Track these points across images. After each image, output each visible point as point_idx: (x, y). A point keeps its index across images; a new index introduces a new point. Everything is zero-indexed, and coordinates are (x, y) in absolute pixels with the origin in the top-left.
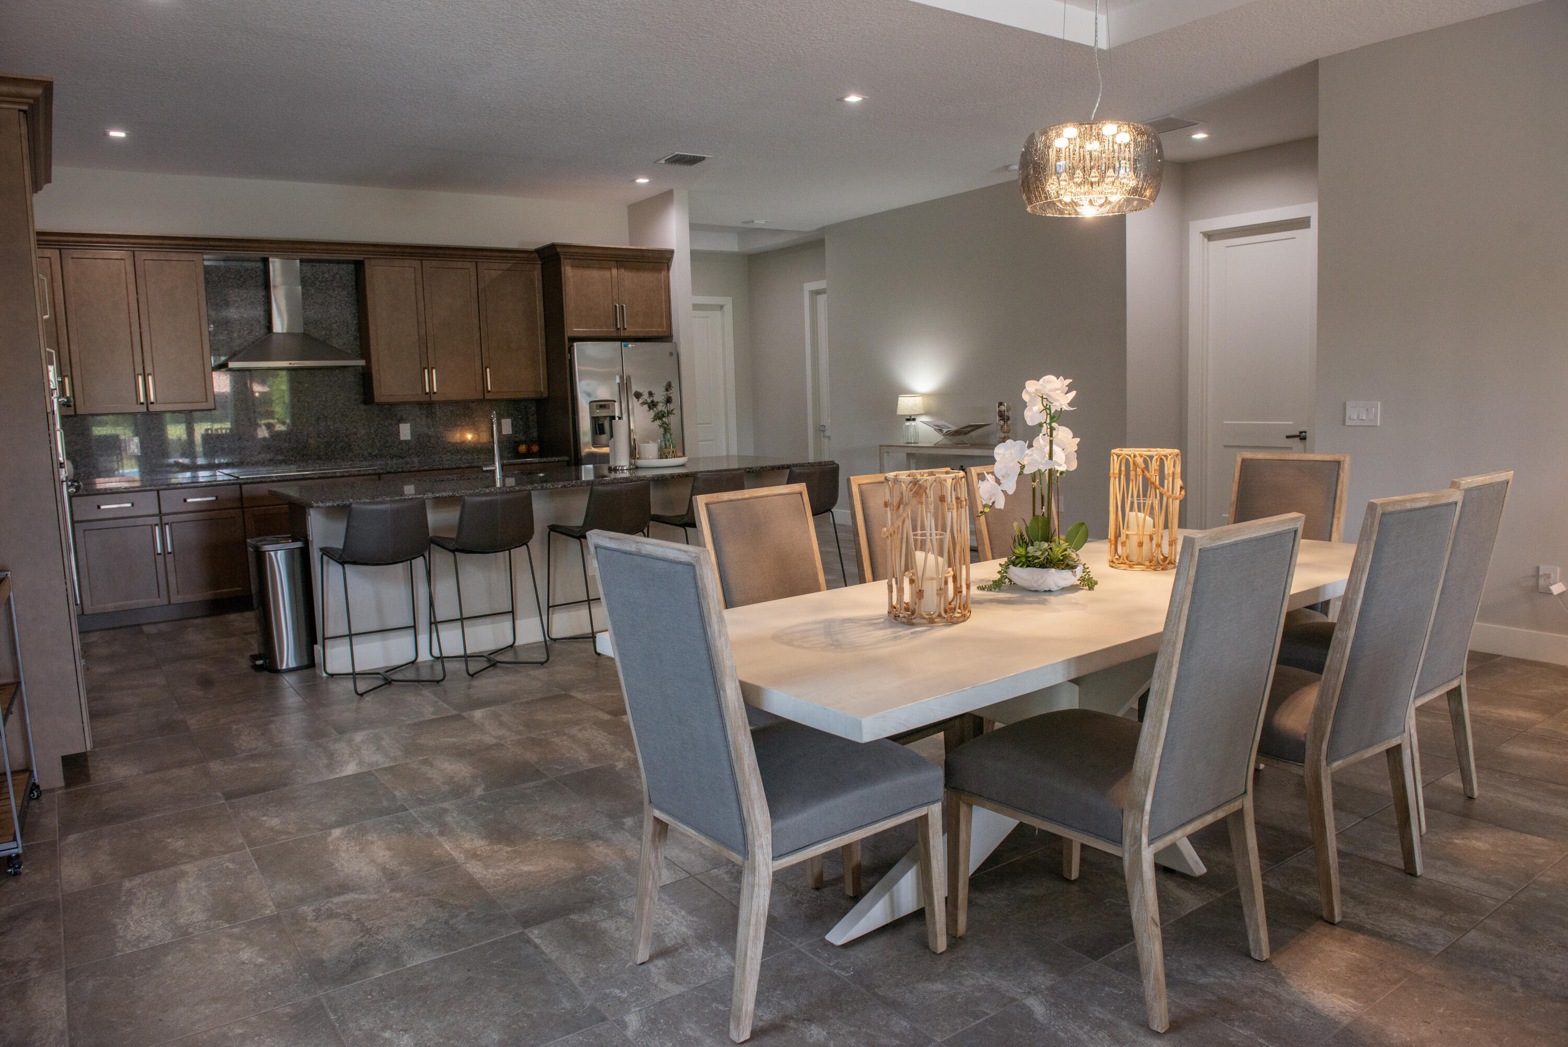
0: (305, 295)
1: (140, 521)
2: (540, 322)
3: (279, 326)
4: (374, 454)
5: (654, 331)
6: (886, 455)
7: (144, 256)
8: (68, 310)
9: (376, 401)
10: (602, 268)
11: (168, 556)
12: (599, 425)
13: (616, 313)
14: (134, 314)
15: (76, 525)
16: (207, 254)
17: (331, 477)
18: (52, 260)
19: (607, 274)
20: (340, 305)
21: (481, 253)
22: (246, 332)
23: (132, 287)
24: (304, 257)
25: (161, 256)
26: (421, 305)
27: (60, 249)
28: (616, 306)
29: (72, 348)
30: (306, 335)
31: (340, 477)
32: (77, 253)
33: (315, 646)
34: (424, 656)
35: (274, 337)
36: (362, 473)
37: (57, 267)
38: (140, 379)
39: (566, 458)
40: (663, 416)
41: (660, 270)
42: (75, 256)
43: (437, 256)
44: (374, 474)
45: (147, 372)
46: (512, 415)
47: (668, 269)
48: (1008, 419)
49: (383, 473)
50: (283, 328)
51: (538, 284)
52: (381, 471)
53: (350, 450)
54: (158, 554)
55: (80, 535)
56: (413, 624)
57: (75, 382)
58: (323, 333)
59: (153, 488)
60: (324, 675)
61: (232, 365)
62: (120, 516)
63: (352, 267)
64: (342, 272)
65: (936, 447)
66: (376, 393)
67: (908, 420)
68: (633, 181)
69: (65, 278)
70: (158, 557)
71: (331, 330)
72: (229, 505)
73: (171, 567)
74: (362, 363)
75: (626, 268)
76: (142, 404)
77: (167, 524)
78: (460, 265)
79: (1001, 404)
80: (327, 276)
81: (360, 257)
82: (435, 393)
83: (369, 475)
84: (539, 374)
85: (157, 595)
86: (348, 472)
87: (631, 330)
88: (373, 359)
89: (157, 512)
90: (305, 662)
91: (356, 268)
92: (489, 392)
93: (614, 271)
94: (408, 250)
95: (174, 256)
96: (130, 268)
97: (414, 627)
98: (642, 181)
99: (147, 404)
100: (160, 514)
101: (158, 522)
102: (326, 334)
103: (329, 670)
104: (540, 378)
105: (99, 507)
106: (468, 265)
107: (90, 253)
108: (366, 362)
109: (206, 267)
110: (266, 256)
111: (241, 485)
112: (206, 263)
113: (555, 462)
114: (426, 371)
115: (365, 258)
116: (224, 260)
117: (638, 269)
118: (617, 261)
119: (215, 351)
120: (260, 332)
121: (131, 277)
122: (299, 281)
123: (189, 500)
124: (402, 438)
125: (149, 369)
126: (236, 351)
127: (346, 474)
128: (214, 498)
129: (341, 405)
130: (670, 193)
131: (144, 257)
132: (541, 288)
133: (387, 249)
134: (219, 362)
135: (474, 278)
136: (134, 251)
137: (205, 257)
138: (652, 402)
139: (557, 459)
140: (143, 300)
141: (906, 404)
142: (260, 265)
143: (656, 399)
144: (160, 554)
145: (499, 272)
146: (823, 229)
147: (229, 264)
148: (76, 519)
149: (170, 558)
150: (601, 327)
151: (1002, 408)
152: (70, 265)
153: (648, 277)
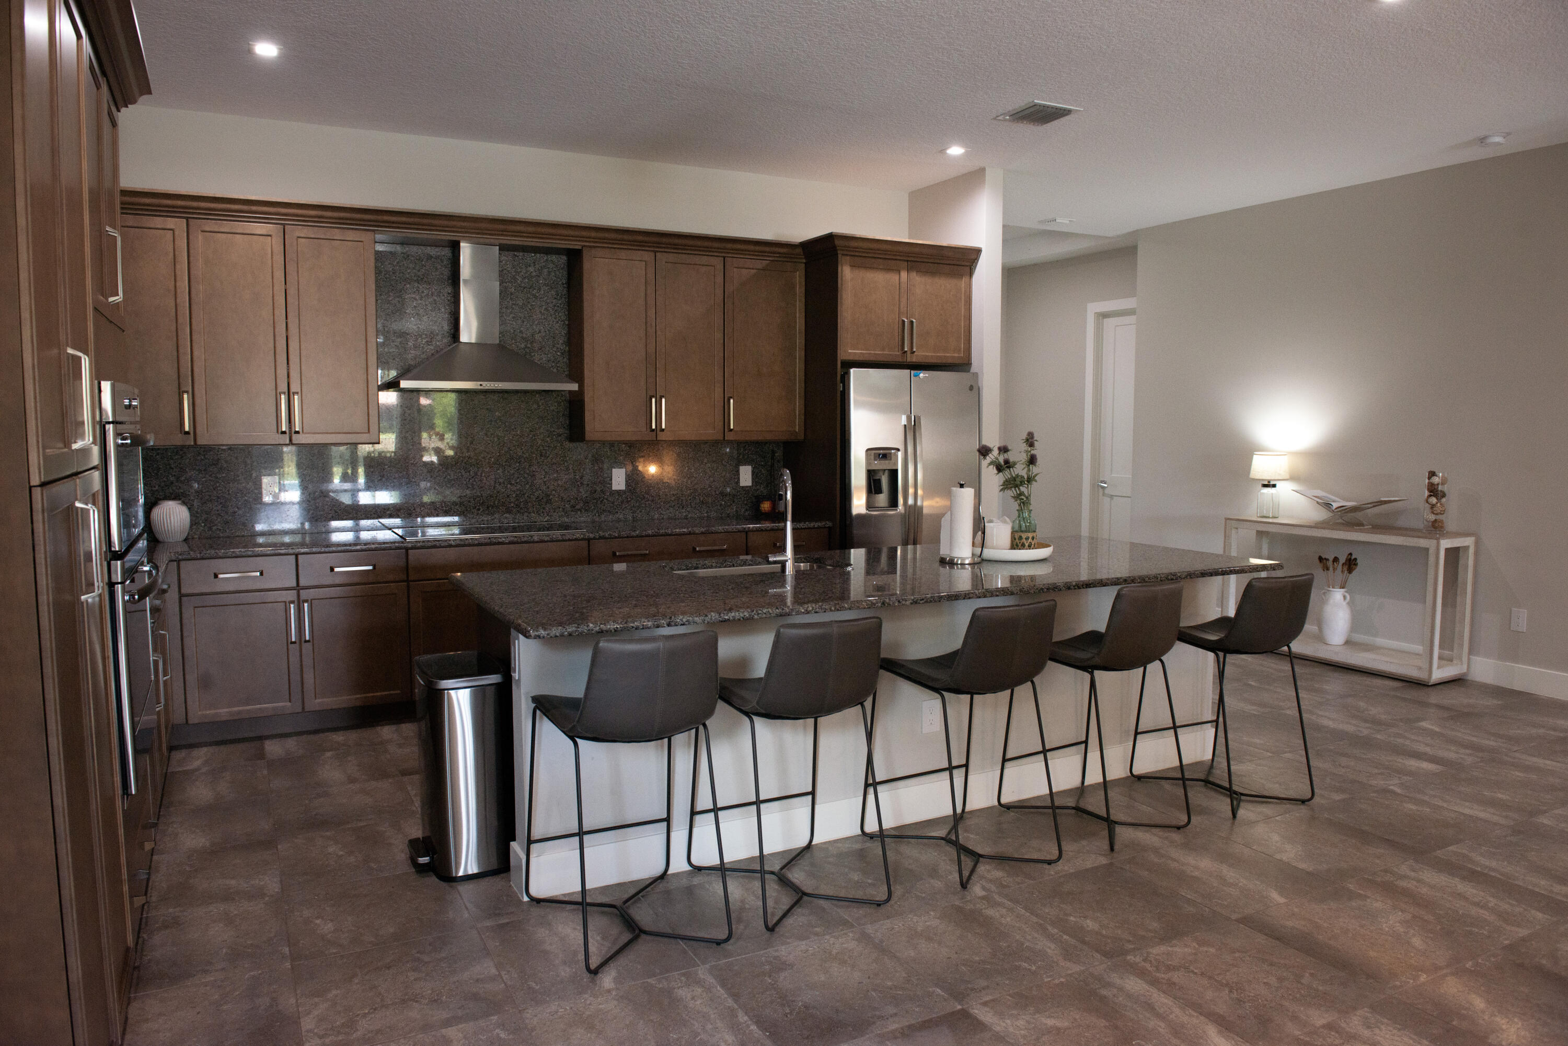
0: (503, 293)
1: (272, 596)
2: (800, 341)
3: (469, 333)
4: (577, 507)
5: (951, 355)
6: (1234, 531)
7: (297, 231)
8: (192, 301)
9: (587, 438)
10: (888, 270)
11: (305, 645)
12: (875, 481)
13: (904, 329)
14: (280, 313)
15: (184, 599)
16: (381, 232)
17: (526, 542)
18: (177, 233)
19: (893, 278)
20: (546, 309)
21: (729, 246)
22: (424, 341)
23: (279, 274)
24: (505, 242)
25: (320, 233)
26: (652, 312)
27: (187, 219)
28: (903, 321)
29: (196, 353)
30: (501, 347)
31: (537, 542)
32: (210, 225)
33: (512, 843)
34: (679, 865)
35: (461, 346)
36: (568, 537)
37: (182, 243)
38: (283, 398)
39: (829, 524)
40: (1022, 483)
41: (961, 276)
42: (207, 229)
43: (676, 247)
44: (582, 539)
45: (293, 390)
46: (753, 460)
47: (971, 274)
48: (1444, 495)
49: (594, 538)
50: (470, 337)
51: (800, 290)
52: (591, 536)
53: (549, 501)
54: (292, 643)
55: (188, 613)
56: (665, 816)
57: (198, 401)
58: (523, 346)
59: (291, 551)
60: (526, 899)
61: (404, 384)
62: (244, 589)
63: (564, 259)
64: (551, 266)
65: (1318, 526)
66: (588, 428)
67: (1265, 486)
68: (943, 151)
69: (191, 259)
70: (291, 646)
71: (532, 343)
72: (391, 577)
73: (308, 661)
74: (574, 387)
75: (919, 271)
76: (284, 433)
77: (306, 601)
78: (704, 260)
79: (1432, 474)
80: (531, 269)
81: (576, 245)
82: (663, 430)
83: (576, 539)
84: (795, 410)
85: (287, 697)
86: (548, 536)
87: (921, 354)
88: (587, 381)
89: (294, 584)
90: (494, 865)
91: (569, 260)
92: (731, 430)
93: (904, 274)
94: (640, 238)
95: (337, 234)
96: (279, 248)
97: (668, 820)
98: (956, 151)
99: (290, 433)
100: (298, 588)
101: (295, 598)
102: (526, 347)
103: (534, 891)
104: (795, 415)
105: (216, 576)
106: (714, 261)
107: (227, 226)
108: (579, 387)
109: (377, 253)
110: (456, 239)
111: (407, 549)
112: (379, 248)
113: (814, 528)
114: (654, 400)
115: (583, 246)
116: (402, 244)
117: (933, 274)
118: (908, 261)
119: (383, 362)
120: (442, 341)
121: (279, 259)
122: (497, 275)
123: (336, 570)
124: (615, 487)
125: (295, 387)
126: (410, 366)
127: (546, 539)
128: (370, 568)
129: (540, 442)
130: (983, 170)
131: (298, 234)
132: (803, 295)
133: (613, 236)
134: (386, 379)
135: (720, 279)
136: (284, 225)
137: (379, 237)
138: (1006, 461)
139: (817, 525)
140: (292, 291)
141: (1261, 467)
142: (447, 252)
143: (1011, 456)
144: (295, 643)
145: (755, 271)
146: (1135, 234)
147: (407, 249)
148: (184, 591)
149: (307, 648)
150: (883, 349)
151: (1435, 480)
152: (199, 240)
153: (943, 285)
